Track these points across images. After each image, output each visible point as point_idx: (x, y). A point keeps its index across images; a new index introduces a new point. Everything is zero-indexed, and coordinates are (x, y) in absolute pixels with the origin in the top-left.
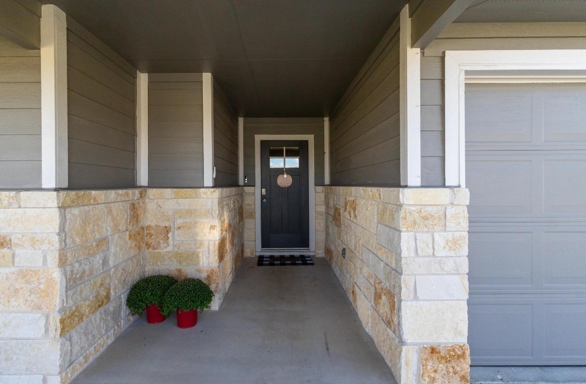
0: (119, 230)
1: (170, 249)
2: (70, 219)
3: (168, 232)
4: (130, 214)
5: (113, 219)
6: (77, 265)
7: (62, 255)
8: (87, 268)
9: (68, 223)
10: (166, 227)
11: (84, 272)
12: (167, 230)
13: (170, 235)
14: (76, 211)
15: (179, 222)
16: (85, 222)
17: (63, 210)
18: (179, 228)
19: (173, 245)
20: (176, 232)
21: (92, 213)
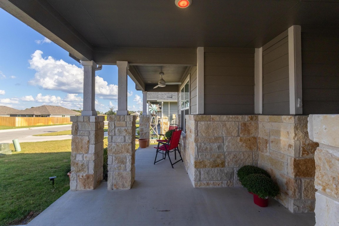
0: (232, 136)
1: (268, 154)
2: (200, 126)
3: (267, 143)
4: (241, 129)
5: (227, 129)
6: (203, 144)
7: (196, 138)
8: (208, 147)
9: (199, 127)
10: (266, 140)
11: (207, 148)
12: (267, 142)
13: (268, 145)
14: (203, 123)
15: (272, 137)
16: (208, 127)
17: (197, 122)
18: (272, 142)
19: (269, 152)
20: (271, 144)
21: (212, 125)
